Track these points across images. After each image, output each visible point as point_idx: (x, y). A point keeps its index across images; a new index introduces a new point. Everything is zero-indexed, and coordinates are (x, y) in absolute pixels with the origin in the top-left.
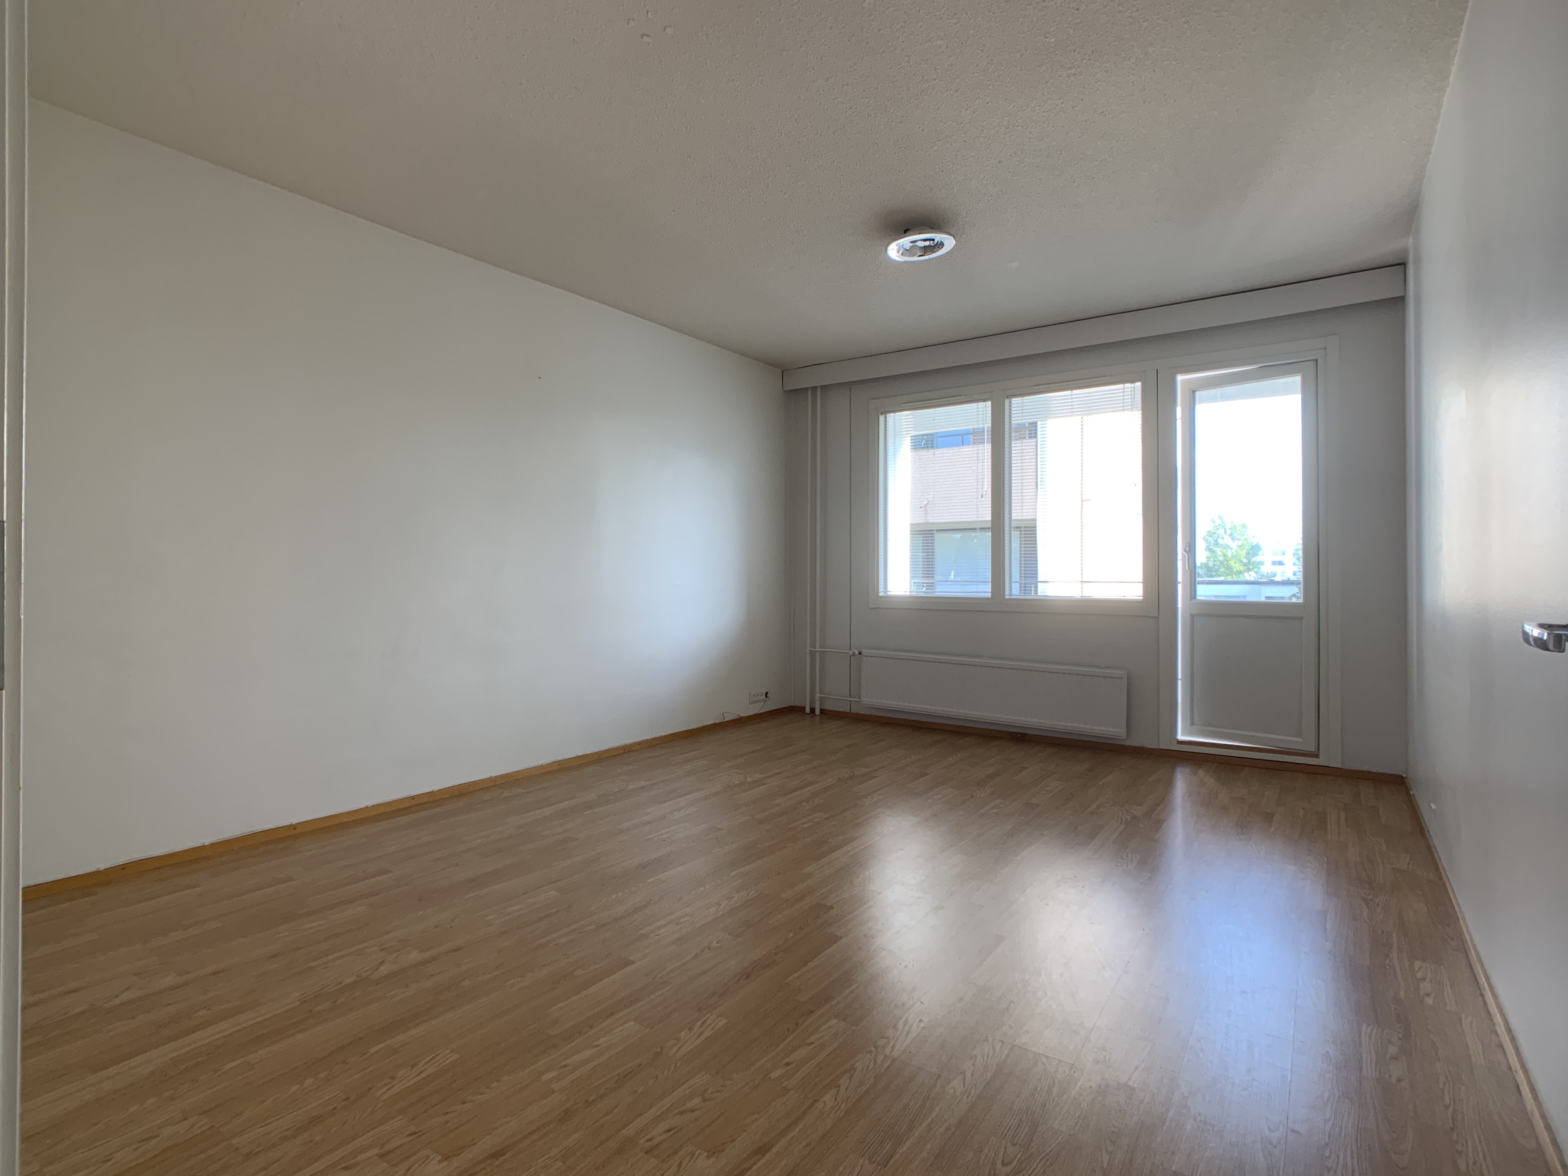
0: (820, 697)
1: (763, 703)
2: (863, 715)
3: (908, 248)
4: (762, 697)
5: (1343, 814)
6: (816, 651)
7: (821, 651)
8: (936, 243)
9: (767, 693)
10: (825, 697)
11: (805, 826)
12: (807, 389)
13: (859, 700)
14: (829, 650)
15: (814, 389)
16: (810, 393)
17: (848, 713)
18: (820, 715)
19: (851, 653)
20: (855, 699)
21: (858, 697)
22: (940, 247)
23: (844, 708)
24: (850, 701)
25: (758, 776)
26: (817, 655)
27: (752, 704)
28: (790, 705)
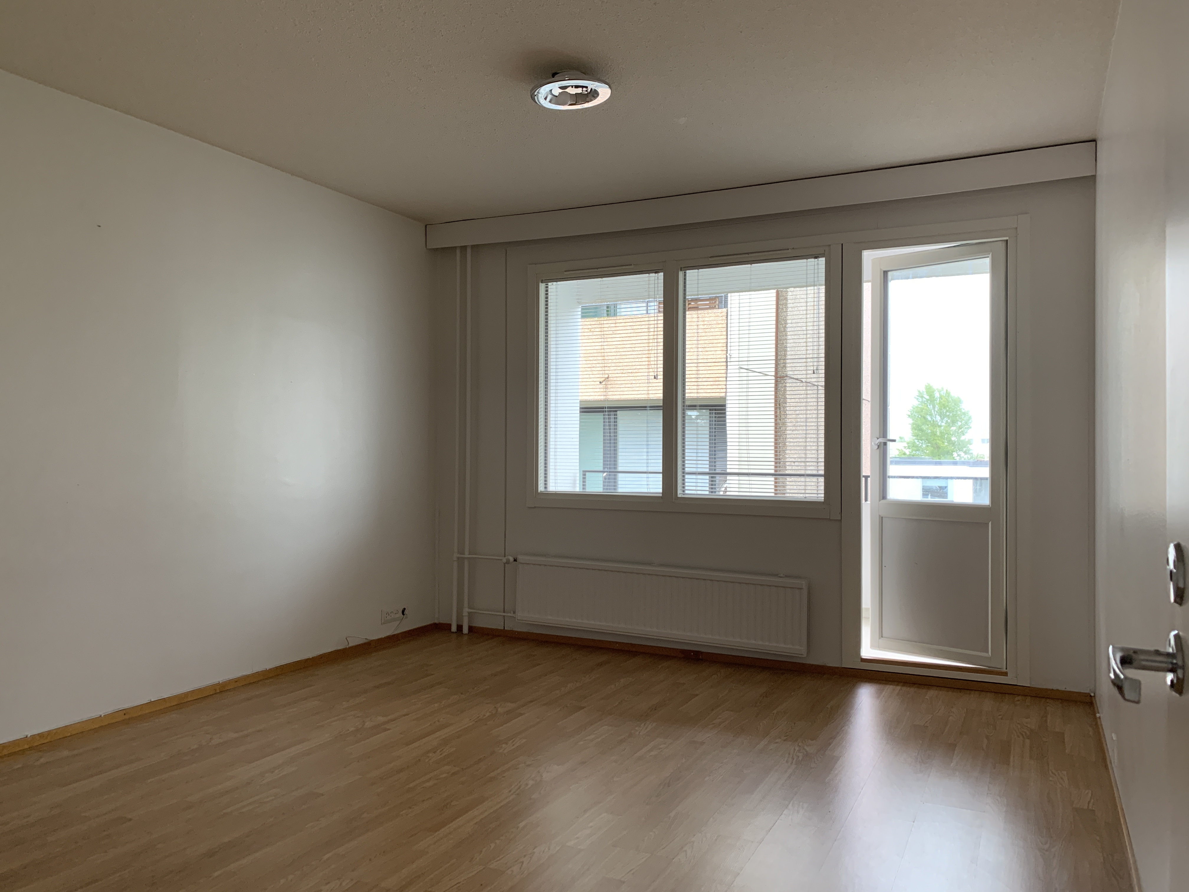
0: (469, 613)
1: (398, 622)
2: (519, 633)
3: (557, 95)
4: (397, 616)
5: (1028, 741)
6: (466, 558)
7: (469, 558)
8: (589, 90)
9: (405, 609)
10: (474, 612)
11: (428, 784)
12: (456, 247)
13: (513, 615)
14: (480, 557)
15: (464, 248)
16: (458, 252)
17: (501, 630)
18: (468, 633)
19: (504, 560)
20: (509, 614)
21: (512, 612)
22: (596, 96)
23: (496, 624)
24: (504, 616)
25: (381, 719)
26: (466, 563)
27: (384, 623)
28: (432, 622)
